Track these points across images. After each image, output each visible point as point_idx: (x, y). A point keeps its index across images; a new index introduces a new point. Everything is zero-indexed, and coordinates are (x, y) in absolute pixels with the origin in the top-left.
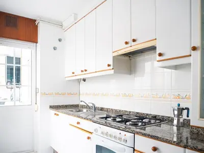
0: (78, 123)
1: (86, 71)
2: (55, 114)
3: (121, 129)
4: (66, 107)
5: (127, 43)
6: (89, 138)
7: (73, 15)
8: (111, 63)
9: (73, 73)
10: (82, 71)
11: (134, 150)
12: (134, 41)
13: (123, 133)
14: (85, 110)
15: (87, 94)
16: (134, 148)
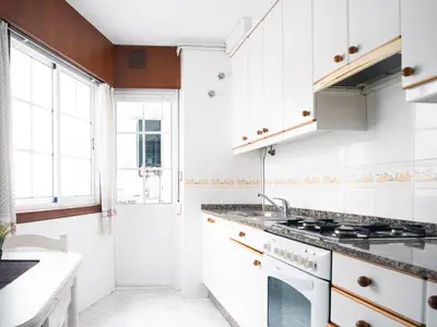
0: (242, 234)
1: (265, 130)
2: (209, 220)
3: (307, 241)
4: (235, 207)
5: (338, 59)
6: (257, 263)
7: (243, 21)
8: (310, 108)
9: (245, 139)
10: (259, 133)
11: (331, 286)
12: (353, 50)
13: (312, 249)
14: (268, 214)
15: (278, 182)
16: (330, 282)
